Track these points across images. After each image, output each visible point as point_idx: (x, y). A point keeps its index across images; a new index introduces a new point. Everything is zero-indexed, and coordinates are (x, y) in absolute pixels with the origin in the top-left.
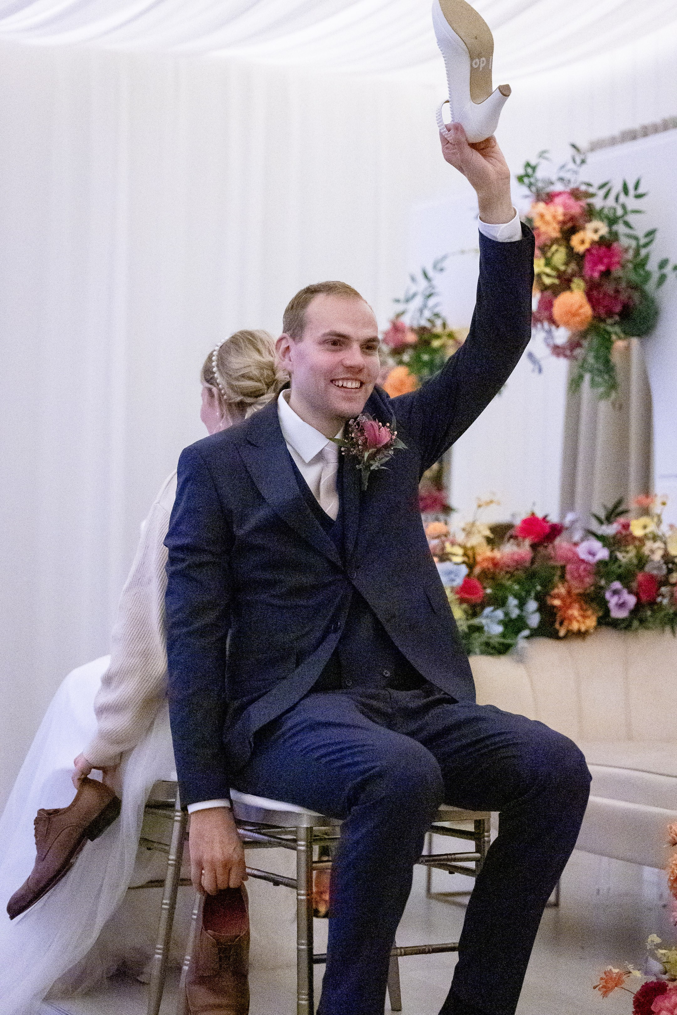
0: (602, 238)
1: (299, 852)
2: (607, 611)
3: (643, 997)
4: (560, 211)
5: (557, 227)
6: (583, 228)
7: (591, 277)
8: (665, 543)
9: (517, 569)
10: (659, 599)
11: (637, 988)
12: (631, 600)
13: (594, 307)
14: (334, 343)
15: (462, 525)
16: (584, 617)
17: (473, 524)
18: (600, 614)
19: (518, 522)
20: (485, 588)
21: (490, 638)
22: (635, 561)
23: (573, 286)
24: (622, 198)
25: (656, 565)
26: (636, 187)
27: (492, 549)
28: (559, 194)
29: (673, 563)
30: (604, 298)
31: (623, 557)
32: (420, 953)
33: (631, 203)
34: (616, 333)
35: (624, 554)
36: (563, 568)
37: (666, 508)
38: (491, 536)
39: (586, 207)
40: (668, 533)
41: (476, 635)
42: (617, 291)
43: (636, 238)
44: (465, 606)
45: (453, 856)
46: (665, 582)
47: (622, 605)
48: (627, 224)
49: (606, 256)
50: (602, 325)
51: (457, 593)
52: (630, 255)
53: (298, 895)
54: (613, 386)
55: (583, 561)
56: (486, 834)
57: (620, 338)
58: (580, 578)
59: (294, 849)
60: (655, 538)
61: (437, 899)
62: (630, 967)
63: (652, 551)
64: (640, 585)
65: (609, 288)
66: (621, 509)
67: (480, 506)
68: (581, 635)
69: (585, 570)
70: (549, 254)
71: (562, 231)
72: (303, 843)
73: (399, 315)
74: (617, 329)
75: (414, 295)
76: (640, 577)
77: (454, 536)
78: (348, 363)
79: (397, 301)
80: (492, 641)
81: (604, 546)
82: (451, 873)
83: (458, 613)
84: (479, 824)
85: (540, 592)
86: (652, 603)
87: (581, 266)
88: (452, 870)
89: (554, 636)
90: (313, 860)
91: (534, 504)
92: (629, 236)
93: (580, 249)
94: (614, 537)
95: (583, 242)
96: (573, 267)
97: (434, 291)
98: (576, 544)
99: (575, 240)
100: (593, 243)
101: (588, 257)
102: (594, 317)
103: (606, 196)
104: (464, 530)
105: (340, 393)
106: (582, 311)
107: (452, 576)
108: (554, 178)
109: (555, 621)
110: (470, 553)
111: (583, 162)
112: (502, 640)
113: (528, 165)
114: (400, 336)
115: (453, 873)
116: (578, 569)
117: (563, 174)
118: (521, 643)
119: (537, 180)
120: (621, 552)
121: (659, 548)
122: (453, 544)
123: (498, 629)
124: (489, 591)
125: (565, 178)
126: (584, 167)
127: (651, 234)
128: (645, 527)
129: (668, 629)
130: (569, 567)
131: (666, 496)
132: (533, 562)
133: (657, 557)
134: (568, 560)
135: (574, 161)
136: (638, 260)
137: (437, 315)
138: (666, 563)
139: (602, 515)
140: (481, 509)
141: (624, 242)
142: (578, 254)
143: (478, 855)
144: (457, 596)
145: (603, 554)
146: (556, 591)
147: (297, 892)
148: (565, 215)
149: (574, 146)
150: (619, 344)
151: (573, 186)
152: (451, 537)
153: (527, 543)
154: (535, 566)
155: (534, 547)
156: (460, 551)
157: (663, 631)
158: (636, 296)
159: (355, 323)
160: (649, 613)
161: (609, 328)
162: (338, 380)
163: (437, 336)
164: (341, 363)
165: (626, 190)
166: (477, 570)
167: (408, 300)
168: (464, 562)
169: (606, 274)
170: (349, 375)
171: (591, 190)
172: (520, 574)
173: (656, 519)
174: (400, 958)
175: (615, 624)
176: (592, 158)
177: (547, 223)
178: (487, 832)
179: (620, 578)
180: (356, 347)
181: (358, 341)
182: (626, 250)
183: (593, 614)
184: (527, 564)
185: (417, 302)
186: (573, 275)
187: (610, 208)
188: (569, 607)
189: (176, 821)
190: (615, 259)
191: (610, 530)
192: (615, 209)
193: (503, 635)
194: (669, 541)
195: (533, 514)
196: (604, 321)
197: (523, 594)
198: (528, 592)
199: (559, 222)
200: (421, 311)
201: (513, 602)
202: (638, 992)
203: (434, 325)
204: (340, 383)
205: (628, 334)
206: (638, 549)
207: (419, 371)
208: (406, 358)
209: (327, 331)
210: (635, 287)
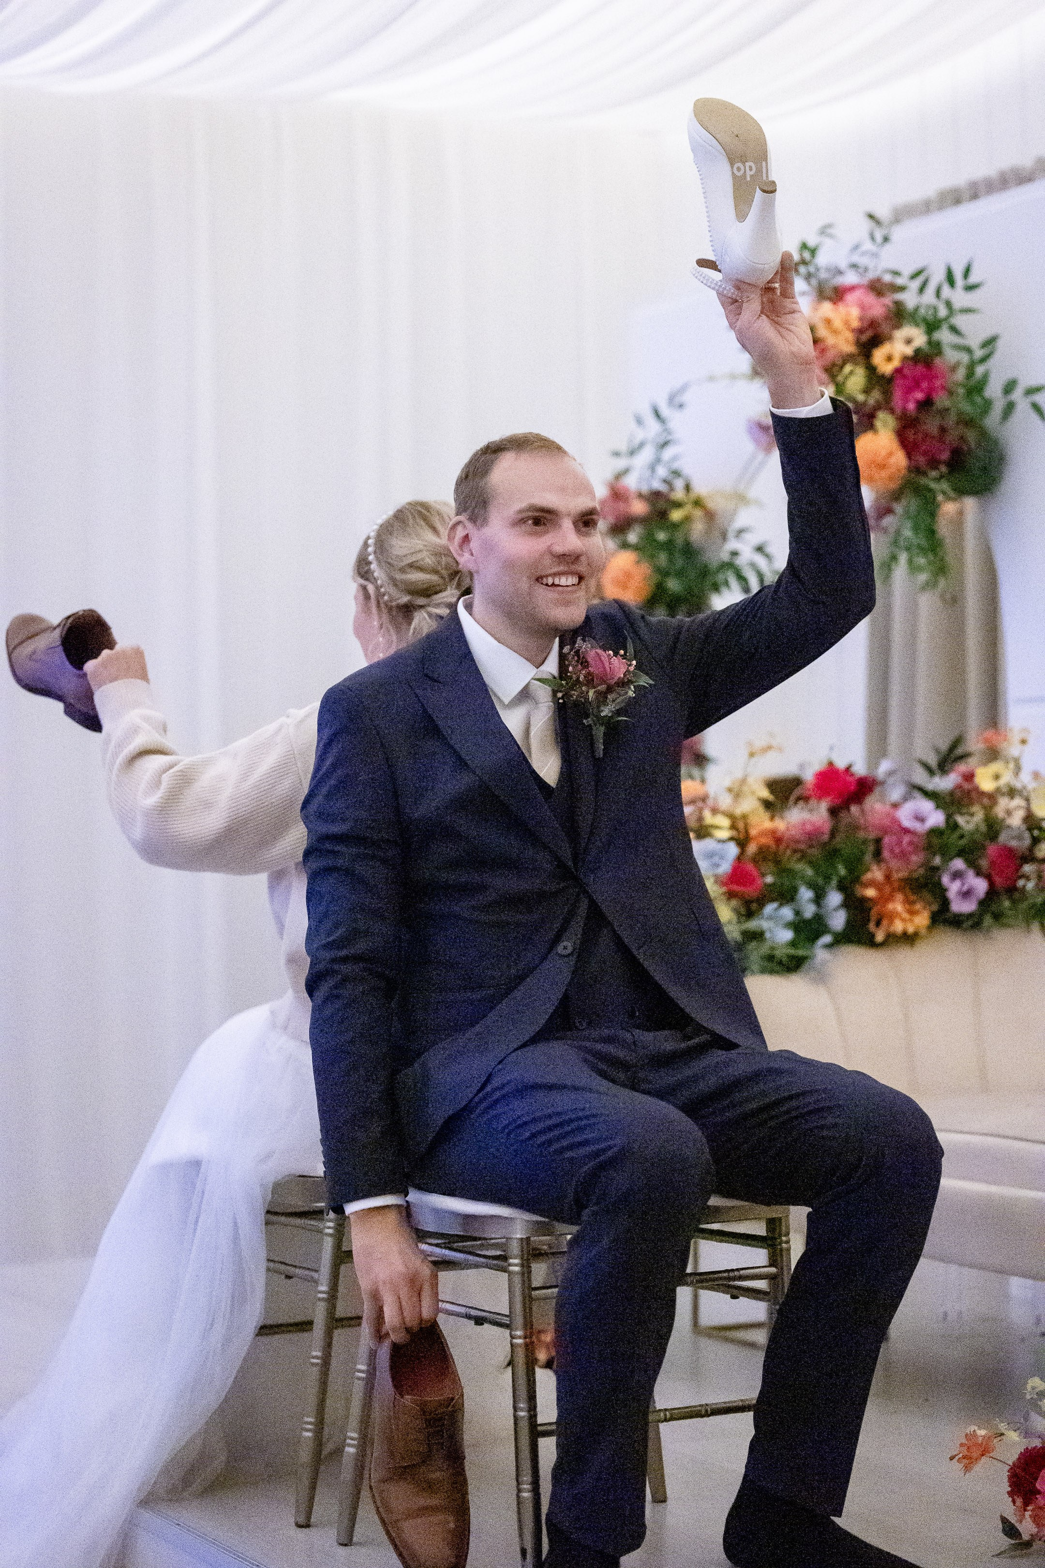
0: (918, 351)
1: (510, 1273)
2: (945, 903)
3: (1024, 1470)
4: (855, 313)
5: (850, 336)
6: (890, 338)
7: (905, 409)
8: (1027, 800)
9: (811, 846)
10: (1021, 883)
11: (1012, 1456)
12: (981, 886)
13: (909, 455)
14: (537, 522)
15: (727, 783)
16: (912, 913)
17: (744, 781)
18: (935, 907)
19: (809, 776)
20: (763, 875)
21: (772, 948)
22: (983, 828)
23: (878, 423)
24: (946, 291)
25: (1014, 833)
26: (967, 273)
27: (772, 818)
28: (852, 288)
29: (1040, 829)
30: (924, 440)
31: (968, 822)
32: (691, 1417)
33: (960, 298)
34: (944, 493)
35: (968, 818)
36: (878, 841)
37: (1027, 748)
38: (771, 798)
39: (891, 305)
40: (1031, 785)
41: (754, 944)
42: (943, 430)
43: (968, 350)
44: (734, 902)
45: (736, 1273)
46: (1029, 857)
47: (966, 894)
48: (954, 330)
49: (925, 377)
50: (923, 481)
51: (724, 884)
52: (960, 375)
53: (512, 1337)
54: (941, 569)
55: (906, 831)
56: (784, 1239)
57: (949, 499)
58: (903, 856)
59: (504, 1270)
60: (1012, 792)
61: (710, 1336)
62: (1003, 1427)
63: (1009, 813)
64: (993, 863)
65: (931, 425)
66: (959, 751)
67: (752, 755)
68: (909, 939)
69: (911, 843)
70: (840, 378)
71: (858, 343)
72: (516, 1261)
73: (619, 476)
74: (945, 485)
75: (641, 445)
76: (992, 849)
77: (715, 799)
78: (559, 549)
79: (617, 454)
80: (778, 953)
81: (938, 807)
82: (734, 1297)
83: (725, 913)
84: (773, 1224)
85: (845, 878)
86: (1012, 890)
87: (887, 394)
88: (736, 1293)
89: (870, 942)
90: (533, 1286)
91: (831, 748)
92: (958, 348)
93: (887, 369)
94: (952, 793)
95: (889, 359)
96: (876, 395)
97: (671, 437)
98: (895, 806)
99: (878, 356)
100: (905, 359)
101: (899, 382)
102: (910, 469)
103: (922, 289)
104: (730, 790)
105: (551, 594)
106: (893, 460)
107: (716, 859)
108: (843, 264)
109: (869, 920)
110: (741, 825)
111: (886, 239)
112: (792, 951)
113: (804, 246)
114: (622, 506)
115: (738, 1298)
116: (899, 843)
117: (856, 259)
118: (820, 953)
119: (818, 269)
120: (962, 814)
121: (1018, 807)
122: (715, 811)
123: (787, 935)
124: (769, 879)
125: (860, 265)
126: (888, 247)
127: (990, 343)
128: (997, 777)
129: (1036, 927)
130: (886, 840)
131: (1026, 730)
132: (833, 833)
133: (1016, 820)
134: (885, 831)
135: (872, 238)
136: (972, 382)
137: (676, 473)
138: (1030, 829)
139: (933, 761)
140: (754, 760)
141: (951, 356)
142: (883, 376)
143: (773, 1270)
144: (724, 889)
145: (936, 818)
146: (869, 876)
147: (510, 1333)
148: (861, 319)
149: (871, 217)
150: (949, 508)
151: (871, 275)
152: (710, 802)
153: (823, 807)
154: (838, 839)
155: (833, 812)
156: (725, 822)
157: (1029, 931)
158: (971, 436)
159: (562, 490)
160: (1007, 903)
161: (933, 485)
162: (547, 576)
163: (678, 505)
164: (550, 551)
165: (950, 279)
166: (752, 848)
167: (632, 453)
168: (732, 839)
169: (926, 404)
170: (561, 568)
171: (900, 281)
172: (815, 852)
173: (1012, 765)
174: (663, 1426)
175: (957, 922)
176: (898, 234)
177: (835, 332)
178: (785, 1236)
179: (961, 853)
180: (567, 524)
181: (569, 515)
182: (954, 369)
183: (924, 908)
184: (826, 837)
185: (646, 455)
186: (878, 407)
187: (928, 307)
188: (890, 898)
189: (327, 1234)
190: (938, 383)
191: (946, 783)
192: (935, 309)
193: (793, 944)
194: (1033, 797)
195: (831, 764)
196: (925, 474)
197: (820, 881)
198: (828, 878)
199: (853, 330)
200: (652, 468)
201: (806, 894)
202: (1014, 1464)
203: (672, 488)
204: (550, 581)
205: (961, 492)
206: (988, 810)
207: (652, 556)
208: (633, 537)
209: (523, 505)
210: (968, 422)
